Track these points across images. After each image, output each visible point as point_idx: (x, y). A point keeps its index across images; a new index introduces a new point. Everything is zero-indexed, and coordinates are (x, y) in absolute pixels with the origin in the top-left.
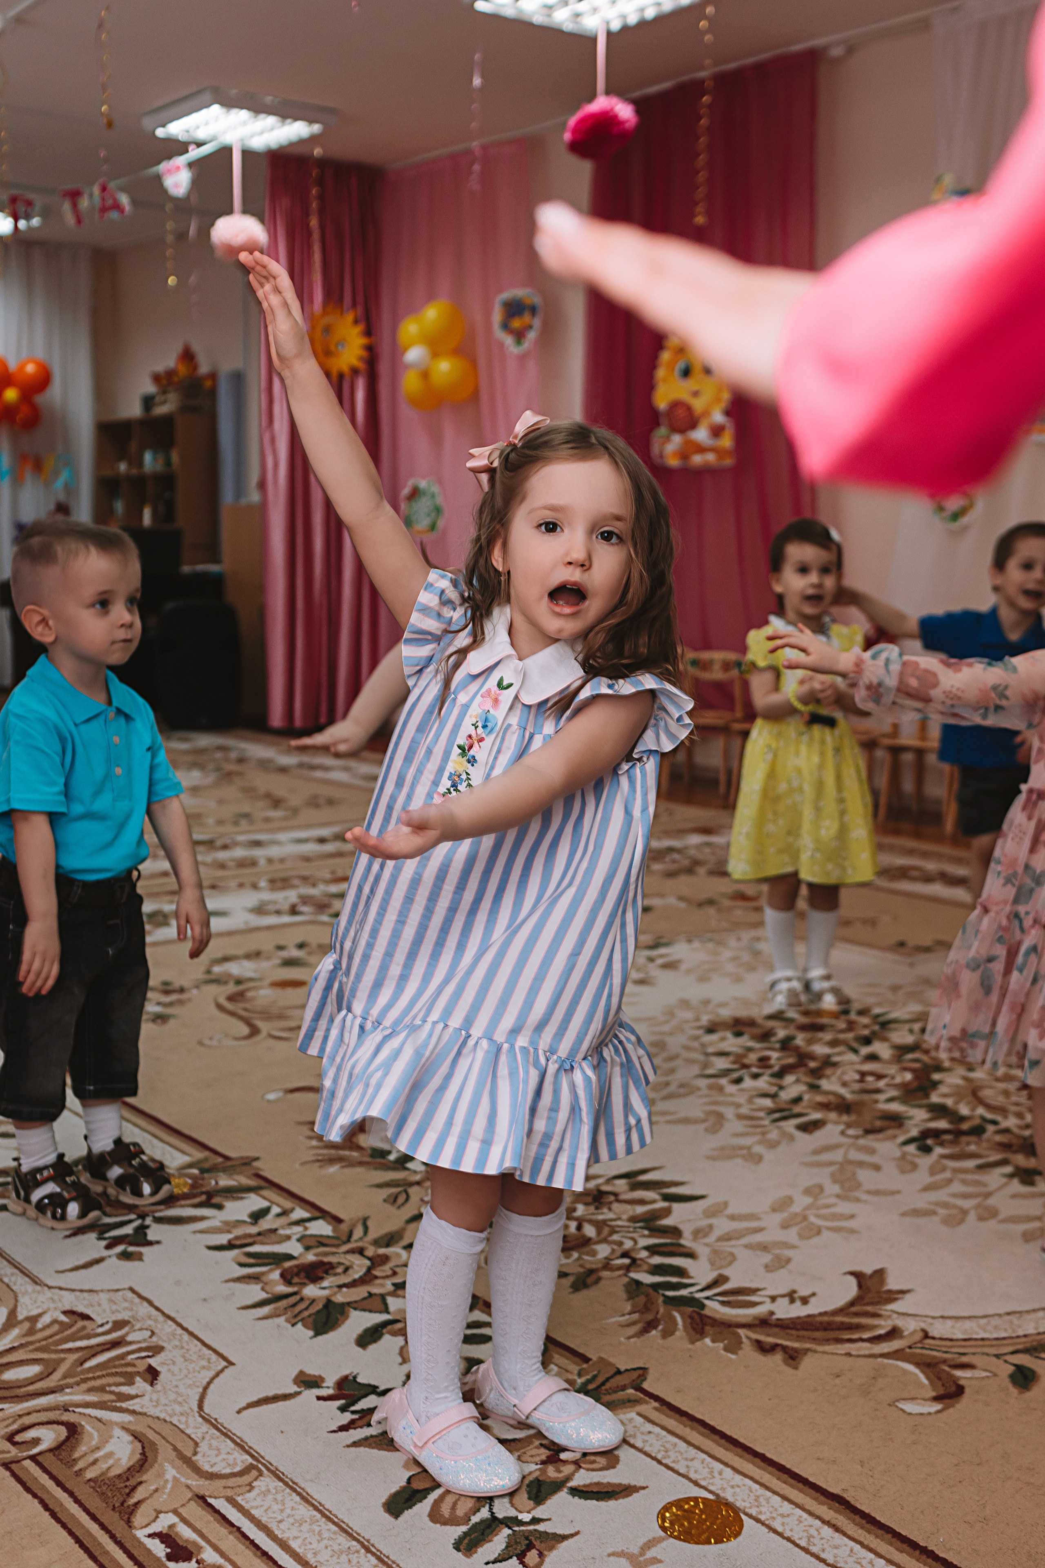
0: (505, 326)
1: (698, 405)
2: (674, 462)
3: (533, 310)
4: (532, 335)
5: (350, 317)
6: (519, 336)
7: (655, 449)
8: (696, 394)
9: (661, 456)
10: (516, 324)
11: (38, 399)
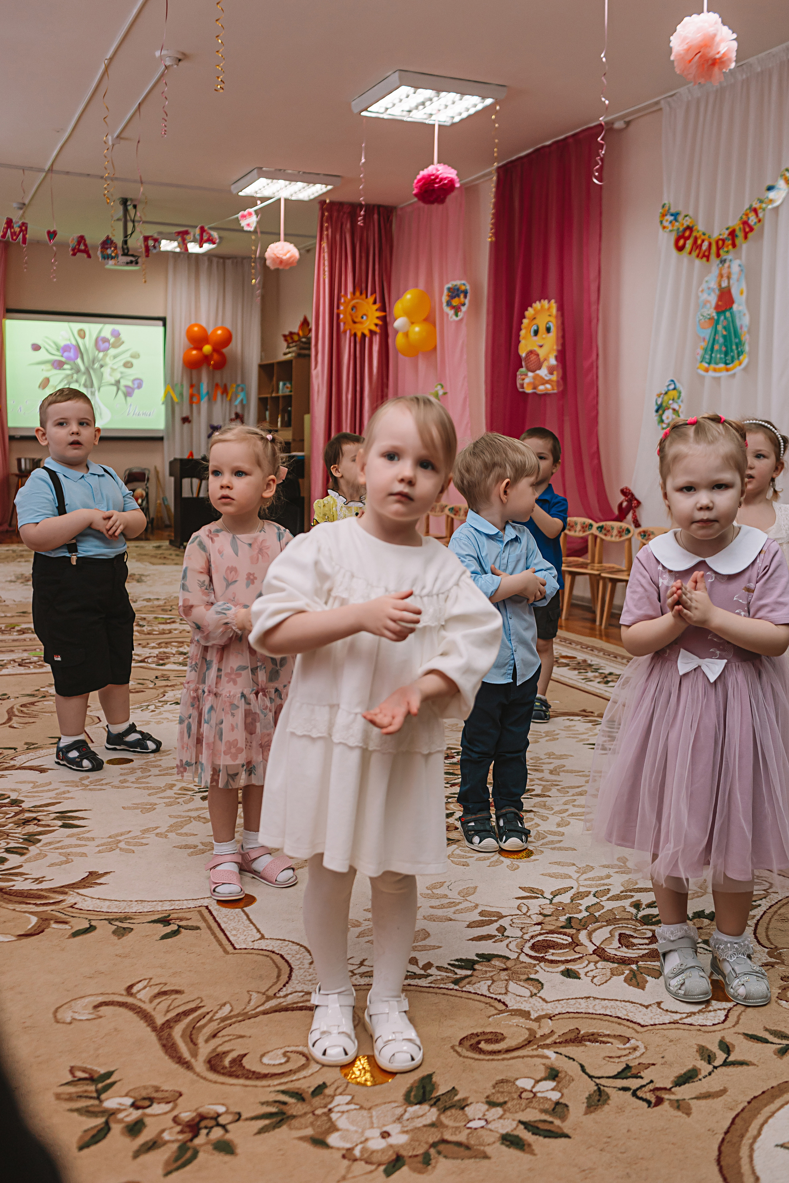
0: (449, 304)
1: (542, 352)
2: (529, 390)
3: (465, 293)
4: (464, 309)
5: (371, 299)
6: (457, 310)
7: (519, 382)
8: (541, 346)
9: (522, 386)
10: (456, 302)
11: (225, 350)
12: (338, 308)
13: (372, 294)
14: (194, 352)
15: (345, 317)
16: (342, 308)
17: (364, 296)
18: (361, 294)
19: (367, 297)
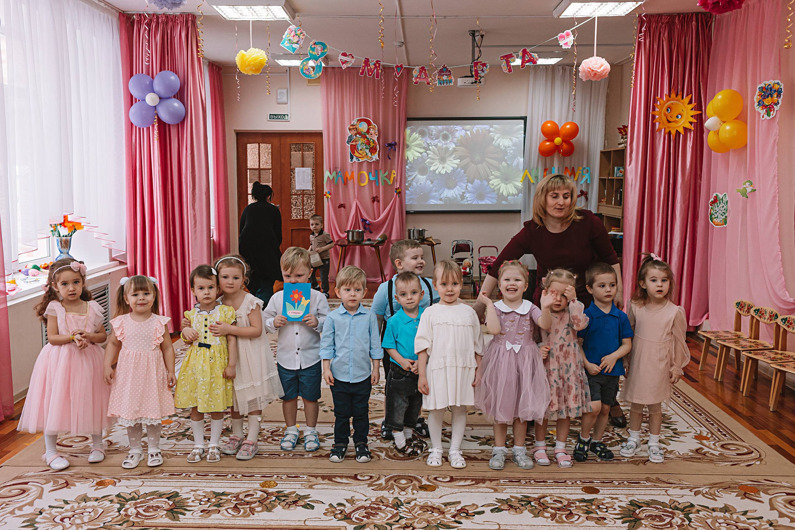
0: (760, 103)
3: (779, 92)
4: (776, 108)
6: (769, 109)
10: (767, 102)
11: (573, 141)
12: (654, 109)
13: (687, 95)
14: (548, 143)
15: (660, 118)
16: (657, 110)
17: (680, 97)
18: (677, 95)
19: (683, 98)
